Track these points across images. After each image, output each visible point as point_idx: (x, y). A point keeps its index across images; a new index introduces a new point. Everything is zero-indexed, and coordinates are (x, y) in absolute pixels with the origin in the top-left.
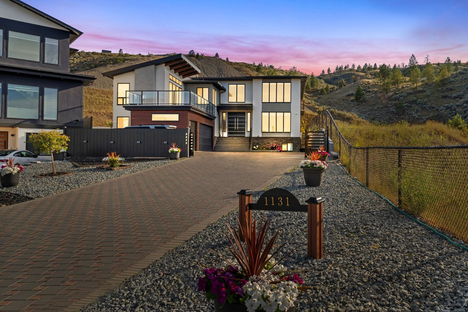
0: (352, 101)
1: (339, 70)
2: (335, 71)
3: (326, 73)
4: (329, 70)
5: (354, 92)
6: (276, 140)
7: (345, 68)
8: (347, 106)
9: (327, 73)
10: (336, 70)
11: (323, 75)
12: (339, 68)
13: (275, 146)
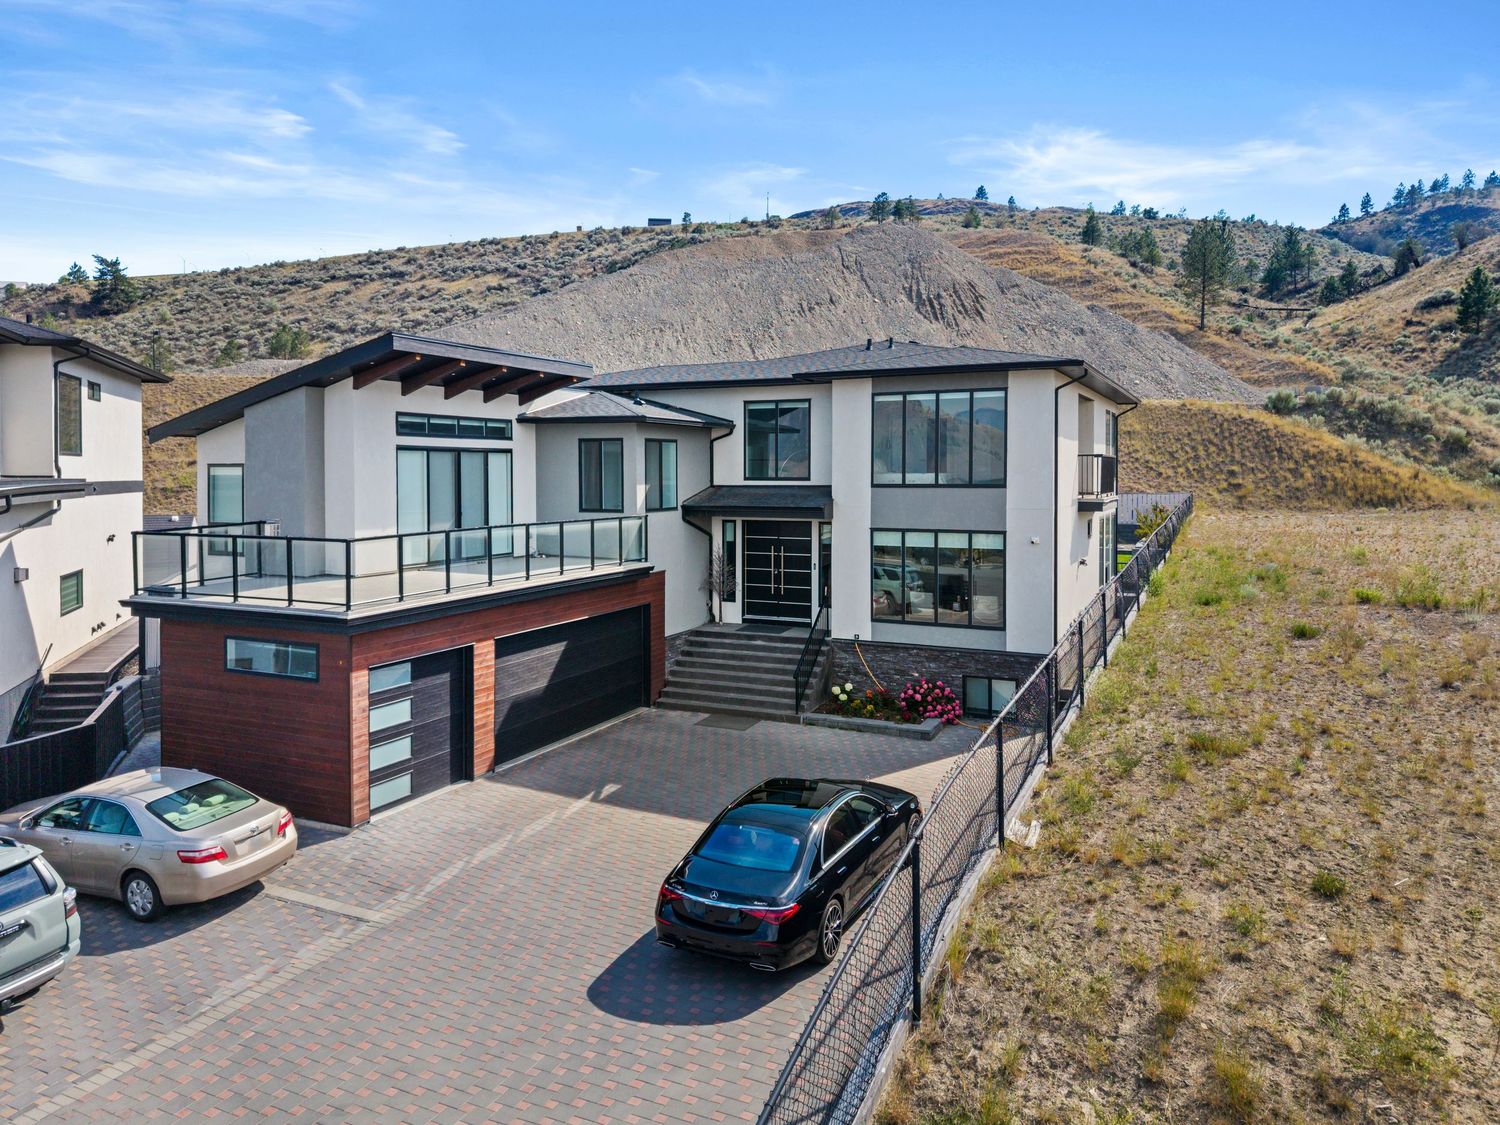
0: (1446, 328)
1: (1409, 198)
2: (1393, 202)
3: (1355, 212)
4: (1366, 203)
5: (1456, 292)
6: (935, 659)
7: (1435, 186)
8: (1423, 350)
9: (1360, 214)
10: (1396, 198)
11: (1344, 222)
12: (1406, 191)
13: (925, 696)
